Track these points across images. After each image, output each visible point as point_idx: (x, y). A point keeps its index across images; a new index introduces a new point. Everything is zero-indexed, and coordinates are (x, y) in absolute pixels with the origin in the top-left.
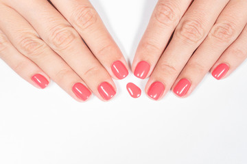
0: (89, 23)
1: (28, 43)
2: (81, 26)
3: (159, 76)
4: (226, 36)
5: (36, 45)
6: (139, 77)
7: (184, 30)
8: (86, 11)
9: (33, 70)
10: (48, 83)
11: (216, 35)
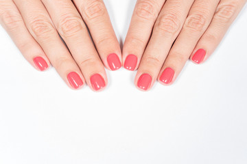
0: (96, 15)
1: (38, 25)
2: (89, 16)
3: (145, 68)
4: (199, 26)
5: (45, 29)
6: (128, 69)
7: (162, 24)
8: (96, 3)
9: (36, 51)
10: (47, 66)
11: (190, 25)
